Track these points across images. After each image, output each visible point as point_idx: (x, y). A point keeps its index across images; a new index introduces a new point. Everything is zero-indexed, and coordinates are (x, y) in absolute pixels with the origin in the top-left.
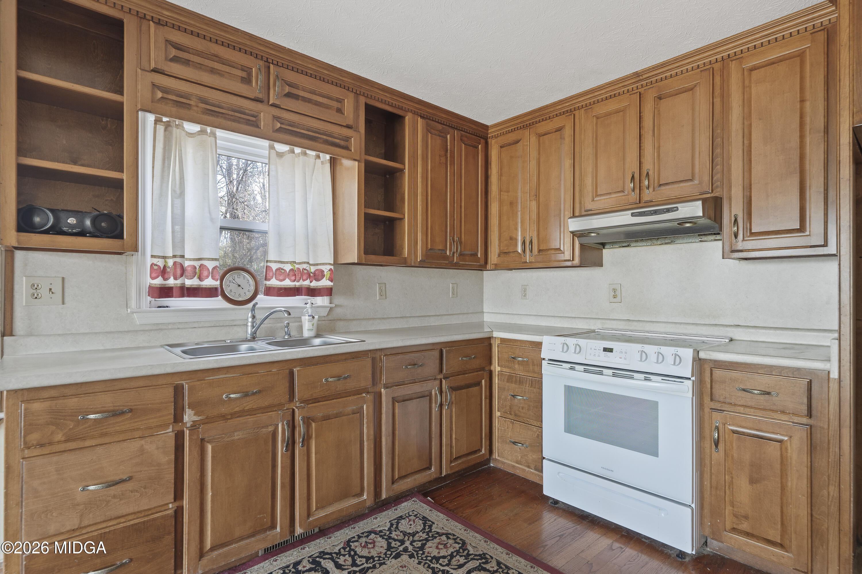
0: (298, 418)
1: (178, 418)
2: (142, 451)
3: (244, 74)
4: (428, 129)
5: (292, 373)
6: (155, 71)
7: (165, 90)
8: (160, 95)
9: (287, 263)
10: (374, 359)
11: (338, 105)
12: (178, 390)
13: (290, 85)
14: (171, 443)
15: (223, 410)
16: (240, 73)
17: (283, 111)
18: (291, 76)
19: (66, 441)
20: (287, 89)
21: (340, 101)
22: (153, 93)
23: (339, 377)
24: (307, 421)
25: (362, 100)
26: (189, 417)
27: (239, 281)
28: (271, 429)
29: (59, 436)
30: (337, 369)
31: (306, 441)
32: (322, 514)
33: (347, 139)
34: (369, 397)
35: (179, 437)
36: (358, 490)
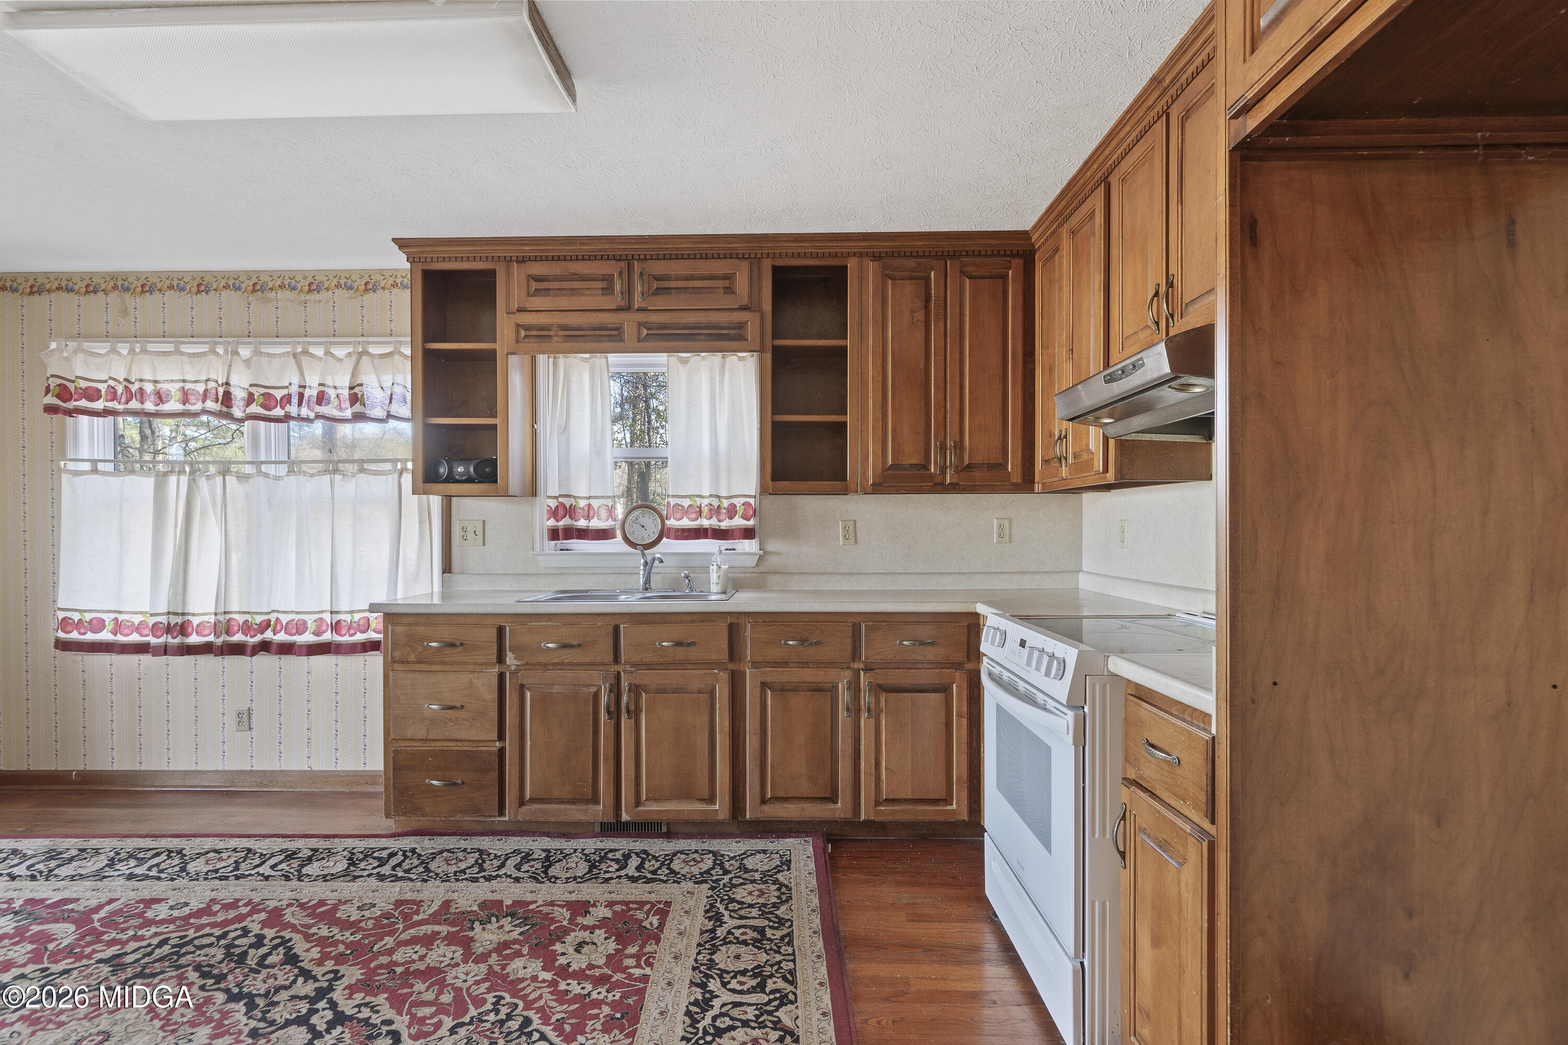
0: (625, 685)
1: (501, 659)
2: (471, 685)
3: (603, 284)
4: (887, 275)
5: (616, 629)
6: (520, 310)
7: (528, 328)
8: (523, 333)
9: (686, 497)
10: (731, 627)
11: (726, 283)
12: (501, 631)
13: (659, 278)
14: (495, 682)
15: (542, 659)
16: (599, 284)
17: (651, 313)
18: (659, 268)
19: (418, 662)
20: (656, 284)
21: (729, 277)
22: (518, 333)
23: (679, 644)
24: (636, 690)
25: (767, 265)
26: (510, 659)
27: (642, 520)
28: (593, 689)
29: (412, 657)
30: (678, 632)
31: (634, 714)
32: (654, 807)
33: (741, 326)
34: (724, 676)
35: (501, 677)
36: (706, 794)
